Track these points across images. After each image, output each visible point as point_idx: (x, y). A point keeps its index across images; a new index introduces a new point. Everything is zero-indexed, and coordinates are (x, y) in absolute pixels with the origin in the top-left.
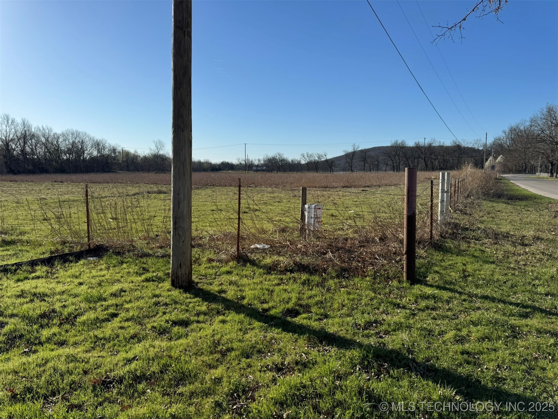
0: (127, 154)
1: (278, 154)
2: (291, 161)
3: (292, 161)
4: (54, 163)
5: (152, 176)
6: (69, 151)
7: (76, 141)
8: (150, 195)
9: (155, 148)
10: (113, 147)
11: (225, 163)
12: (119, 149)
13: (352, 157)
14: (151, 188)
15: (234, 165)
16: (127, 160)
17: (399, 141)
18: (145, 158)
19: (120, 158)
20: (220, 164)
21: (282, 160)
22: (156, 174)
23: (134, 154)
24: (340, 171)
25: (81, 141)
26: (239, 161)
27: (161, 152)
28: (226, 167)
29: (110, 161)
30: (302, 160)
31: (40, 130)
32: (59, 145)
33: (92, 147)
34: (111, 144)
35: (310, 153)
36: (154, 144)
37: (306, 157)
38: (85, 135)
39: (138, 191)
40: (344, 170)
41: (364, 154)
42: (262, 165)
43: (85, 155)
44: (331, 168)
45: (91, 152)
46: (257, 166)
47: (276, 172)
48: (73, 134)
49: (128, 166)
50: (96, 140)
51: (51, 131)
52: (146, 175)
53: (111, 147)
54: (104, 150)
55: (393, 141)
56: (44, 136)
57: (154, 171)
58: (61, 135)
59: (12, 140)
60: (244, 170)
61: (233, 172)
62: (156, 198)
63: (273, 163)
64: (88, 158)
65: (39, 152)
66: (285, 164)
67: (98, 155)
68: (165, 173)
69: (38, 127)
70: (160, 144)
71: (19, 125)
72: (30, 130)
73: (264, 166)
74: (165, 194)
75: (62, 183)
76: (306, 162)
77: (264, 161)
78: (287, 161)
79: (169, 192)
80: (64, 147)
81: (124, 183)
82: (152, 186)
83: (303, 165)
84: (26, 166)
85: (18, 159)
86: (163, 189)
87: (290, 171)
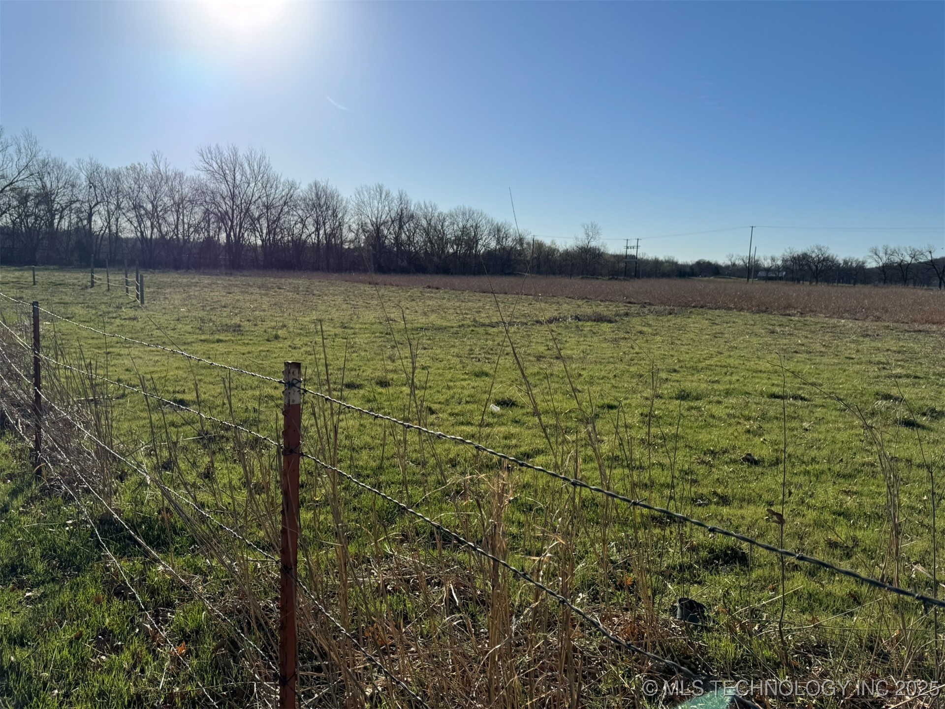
0: (539, 246)
1: (817, 247)
2: (841, 262)
3: (846, 262)
4: (435, 259)
5: (577, 283)
6: (458, 241)
7: (469, 225)
8: (580, 323)
9: (584, 236)
10: (520, 235)
11: (705, 263)
12: (528, 238)
14: (579, 306)
15: (721, 267)
16: (539, 256)
18: (567, 254)
19: (529, 253)
20: (693, 265)
21: (824, 260)
22: (584, 281)
23: (550, 247)
25: (474, 224)
26: (730, 260)
27: (593, 244)
28: (705, 269)
29: (513, 257)
30: (869, 260)
31: (421, 209)
32: (444, 232)
33: (489, 234)
34: (517, 231)
35: (892, 246)
36: (583, 230)
37: (881, 254)
38: (481, 215)
39: (556, 314)
42: (778, 269)
43: (479, 246)
44: (941, 279)
45: (487, 243)
46: (768, 270)
47: (808, 283)
48: (464, 214)
49: (538, 266)
50: (496, 223)
51: (435, 210)
52: (565, 280)
53: (518, 235)
54: (506, 240)
56: (426, 218)
57: (578, 275)
58: (447, 216)
59: (385, 223)
60: (742, 277)
61: (719, 279)
62: (594, 333)
63: (802, 265)
64: (482, 252)
65: (417, 242)
66: (829, 268)
67: (498, 247)
68: (598, 279)
69: (419, 204)
70: (593, 230)
71: (395, 201)
72: (409, 208)
73: (783, 271)
74: (611, 325)
75: (437, 291)
76: (881, 264)
77: (784, 261)
78: (833, 261)
79: (617, 318)
80: (451, 234)
81: (531, 295)
82: (580, 302)
83: (871, 270)
84: (400, 261)
85: (390, 251)
86: (602, 309)
87: (839, 282)
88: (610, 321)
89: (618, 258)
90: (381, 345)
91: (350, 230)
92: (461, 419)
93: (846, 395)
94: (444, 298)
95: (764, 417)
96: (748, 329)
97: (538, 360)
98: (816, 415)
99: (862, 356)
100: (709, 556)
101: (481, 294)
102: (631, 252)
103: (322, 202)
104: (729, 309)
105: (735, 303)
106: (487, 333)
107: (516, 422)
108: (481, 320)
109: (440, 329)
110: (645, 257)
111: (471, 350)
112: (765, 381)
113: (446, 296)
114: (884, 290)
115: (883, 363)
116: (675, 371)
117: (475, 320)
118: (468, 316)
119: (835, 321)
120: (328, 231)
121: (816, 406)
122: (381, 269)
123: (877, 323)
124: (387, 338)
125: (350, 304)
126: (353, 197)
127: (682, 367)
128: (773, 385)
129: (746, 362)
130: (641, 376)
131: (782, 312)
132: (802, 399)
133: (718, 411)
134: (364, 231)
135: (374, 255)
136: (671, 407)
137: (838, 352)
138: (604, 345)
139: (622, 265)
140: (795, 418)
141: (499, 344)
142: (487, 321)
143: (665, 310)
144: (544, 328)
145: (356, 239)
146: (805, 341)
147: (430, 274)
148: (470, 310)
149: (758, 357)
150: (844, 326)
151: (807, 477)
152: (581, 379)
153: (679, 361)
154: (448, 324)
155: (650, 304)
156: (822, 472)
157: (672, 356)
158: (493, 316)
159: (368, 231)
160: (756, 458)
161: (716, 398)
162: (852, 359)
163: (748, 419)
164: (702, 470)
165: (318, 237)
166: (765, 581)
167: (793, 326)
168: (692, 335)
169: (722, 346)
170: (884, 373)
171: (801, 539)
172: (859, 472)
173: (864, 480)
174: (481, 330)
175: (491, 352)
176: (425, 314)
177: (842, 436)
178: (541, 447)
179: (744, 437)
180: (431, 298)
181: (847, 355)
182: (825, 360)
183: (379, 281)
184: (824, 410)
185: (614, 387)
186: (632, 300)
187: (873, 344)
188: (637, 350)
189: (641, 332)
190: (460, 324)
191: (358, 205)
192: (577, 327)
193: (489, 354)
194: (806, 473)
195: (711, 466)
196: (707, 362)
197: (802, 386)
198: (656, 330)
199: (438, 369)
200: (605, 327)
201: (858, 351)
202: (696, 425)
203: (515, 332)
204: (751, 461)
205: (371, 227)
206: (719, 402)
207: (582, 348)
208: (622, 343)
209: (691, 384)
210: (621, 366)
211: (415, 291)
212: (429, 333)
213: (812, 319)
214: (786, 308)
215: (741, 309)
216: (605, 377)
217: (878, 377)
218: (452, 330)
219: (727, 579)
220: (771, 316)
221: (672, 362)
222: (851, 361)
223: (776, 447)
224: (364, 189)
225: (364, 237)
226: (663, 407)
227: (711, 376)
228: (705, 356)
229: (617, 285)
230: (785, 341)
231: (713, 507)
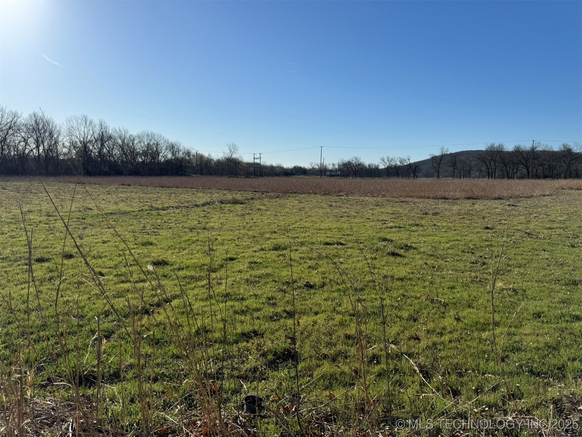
0: (201, 157)
1: (355, 158)
2: (367, 166)
3: (369, 166)
4: (129, 165)
5: (225, 180)
6: (145, 153)
7: (151, 143)
8: (223, 205)
9: (229, 151)
10: (188, 150)
11: (298, 167)
12: (193, 152)
13: (439, 161)
14: (224, 194)
15: (307, 169)
16: (201, 163)
17: (496, 145)
18: (219, 162)
19: (194, 161)
20: (292, 169)
21: (359, 165)
22: (230, 179)
23: (208, 158)
24: (422, 177)
25: (155, 143)
26: (311, 166)
27: (234, 156)
28: (298, 171)
29: (184, 164)
30: (381, 165)
31: (117, 132)
32: (134, 147)
33: (167, 149)
34: (185, 147)
35: (391, 157)
36: (227, 148)
37: (386, 161)
38: (160, 137)
39: (209, 200)
40: (427, 176)
41: (453, 158)
42: (336, 170)
43: (160, 157)
44: (414, 173)
45: (166, 155)
46: (331, 171)
47: (351, 178)
48: (148, 136)
49: (201, 170)
50: (170, 142)
51: (127, 133)
52: (218, 179)
53: (186, 150)
54: (179, 153)
55: (489, 145)
56: (120, 138)
57: (226, 175)
58: (136, 137)
59: (90, 142)
60: (317, 175)
61: (306, 177)
62: (231, 211)
63: (348, 168)
64: (162, 161)
65: (115, 154)
66: (362, 169)
67: (173, 158)
68: (238, 177)
69: (115, 129)
70: (233, 148)
71: (97, 127)
72: (107, 131)
73: (339, 171)
74: (242, 206)
75: (128, 187)
76: (386, 167)
77: (339, 165)
78: (363, 165)
79: (246, 201)
80: (139, 148)
81: (195, 188)
82: (225, 192)
83: (382, 170)
84: (103, 167)
85: (96, 161)
86: (238, 196)
87: (367, 177)
88: (242, 203)
89: (250, 165)
90: (75, 228)
91: (64, 147)
92: (123, 278)
93: (365, 240)
94: (133, 192)
95: (320, 257)
96: (318, 204)
97: (191, 231)
98: (348, 253)
99: (374, 217)
100: (273, 357)
101: (160, 188)
102: (257, 161)
103: (41, 127)
104: (310, 193)
105: (313, 190)
106: (158, 215)
107: (165, 276)
108: (156, 206)
109: (125, 213)
110: (265, 164)
111: (144, 227)
112: (323, 235)
113: (135, 190)
114: (387, 181)
115: (384, 221)
116: (275, 232)
117: (152, 207)
118: (147, 204)
119: (362, 198)
120: (46, 147)
121: (348, 248)
122: (89, 173)
123: (384, 198)
124: (81, 222)
125: (60, 198)
126: (65, 123)
127: (279, 230)
128: (327, 237)
129: (314, 225)
130: (254, 237)
131: (337, 194)
132: (342, 244)
133: (295, 256)
134: (74, 147)
135: (83, 164)
136: (268, 256)
137: (363, 215)
138: (236, 219)
139: (252, 169)
140: (336, 256)
141: (165, 222)
142: (160, 206)
143: (274, 195)
144: (198, 210)
145: (69, 152)
146: (347, 210)
147: (126, 175)
148: (150, 199)
149: (321, 221)
150: (367, 201)
151: (339, 293)
152: (217, 242)
153: (278, 226)
154: (132, 210)
155: (267, 192)
156: (347, 289)
157: (275, 223)
158: (166, 202)
159: (78, 147)
160: (312, 284)
161: (295, 248)
162: (370, 219)
163: (311, 259)
164: (279, 295)
165: (39, 152)
166: (305, 371)
167: (341, 202)
168: (287, 210)
169: (303, 216)
170: (384, 226)
171: (331, 335)
172: (366, 286)
173: (369, 291)
174: (155, 213)
175: (159, 227)
176: (116, 203)
177: (359, 265)
178: (177, 293)
179: (307, 271)
180: (122, 192)
181: (367, 217)
182: (356, 220)
183: (86, 181)
184: (352, 250)
185: (237, 245)
186: (257, 190)
187: (381, 210)
188: (255, 221)
189: (259, 209)
190: (140, 209)
191: (69, 129)
192: (221, 208)
193: (157, 229)
194: (339, 290)
195: (285, 292)
196: (294, 226)
197: (343, 236)
198: (268, 207)
199: (116, 242)
200: (238, 207)
201: (373, 214)
202: (281, 266)
203: (179, 213)
204: (309, 286)
205: (80, 145)
206: (297, 250)
207: (222, 221)
208: (247, 217)
209: (282, 240)
210: (243, 232)
211: (113, 188)
212: (114, 217)
213: (352, 198)
214: (339, 192)
215: (316, 194)
216: (232, 239)
217: (381, 229)
218: (133, 213)
219: (283, 373)
220: (331, 197)
221: (274, 227)
222: (369, 220)
223: (324, 276)
224: (73, 118)
225: (75, 151)
226: (264, 256)
227: (294, 234)
228: (292, 222)
229: (248, 181)
230: (337, 211)
231: (282, 321)
